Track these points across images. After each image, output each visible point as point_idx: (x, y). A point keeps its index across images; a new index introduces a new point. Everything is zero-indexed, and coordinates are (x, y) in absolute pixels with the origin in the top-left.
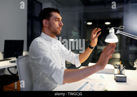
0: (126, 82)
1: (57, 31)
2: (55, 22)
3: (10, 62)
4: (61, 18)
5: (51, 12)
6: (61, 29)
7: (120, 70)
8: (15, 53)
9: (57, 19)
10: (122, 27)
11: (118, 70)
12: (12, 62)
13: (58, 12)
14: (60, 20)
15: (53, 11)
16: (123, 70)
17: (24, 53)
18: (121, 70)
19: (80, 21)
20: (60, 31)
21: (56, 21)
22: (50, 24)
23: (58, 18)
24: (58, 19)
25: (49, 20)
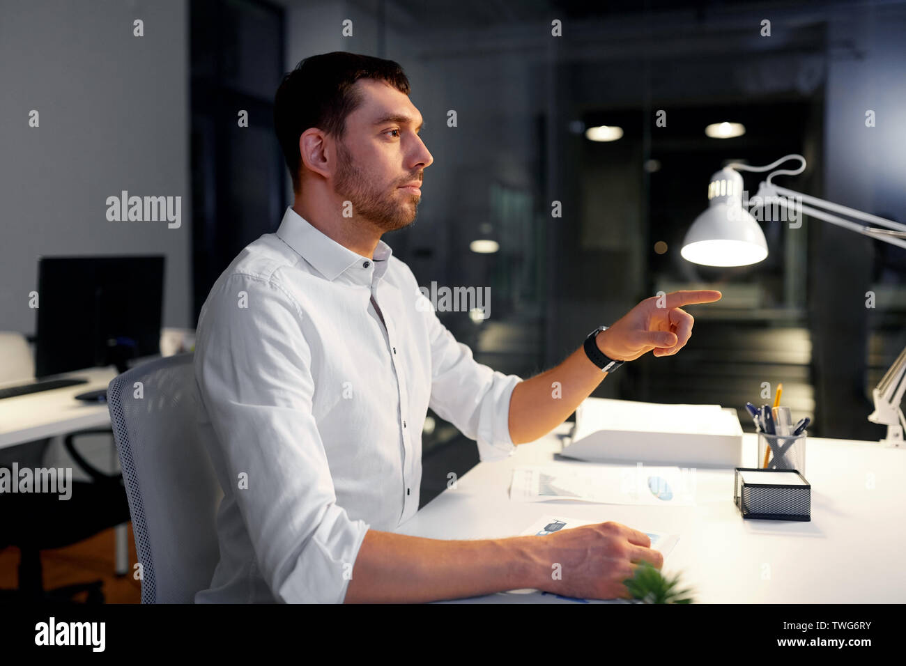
0: (806, 518)
1: (394, 204)
2: (379, 145)
3: (78, 398)
4: (415, 118)
5: (353, 81)
6: (418, 192)
7: (773, 444)
8: (112, 342)
9: (391, 125)
10: (795, 165)
11: (765, 444)
12: (90, 399)
13: (399, 80)
14: (413, 130)
15: (364, 76)
16: (790, 442)
17: (169, 343)
18: (781, 443)
19: (540, 123)
20: (413, 201)
21: (383, 135)
22: (346, 158)
23: (402, 120)
24: (395, 126)
25: (338, 130)
